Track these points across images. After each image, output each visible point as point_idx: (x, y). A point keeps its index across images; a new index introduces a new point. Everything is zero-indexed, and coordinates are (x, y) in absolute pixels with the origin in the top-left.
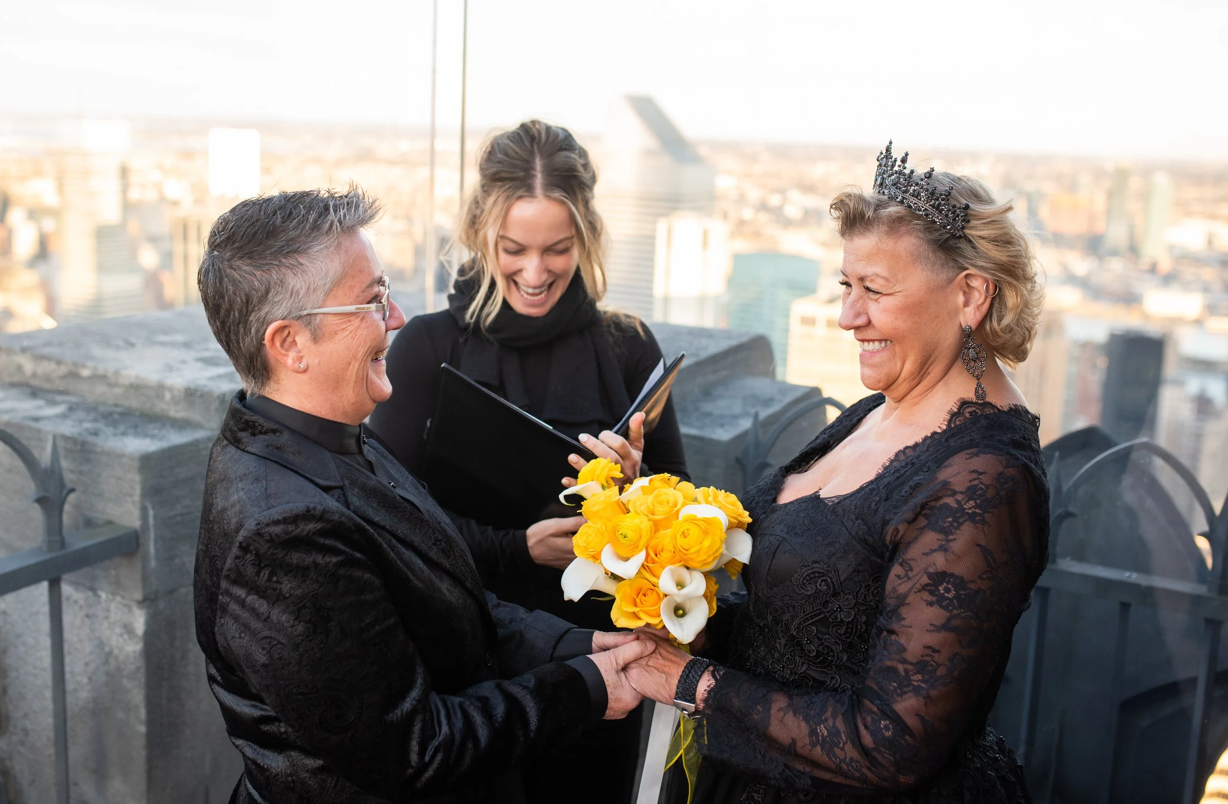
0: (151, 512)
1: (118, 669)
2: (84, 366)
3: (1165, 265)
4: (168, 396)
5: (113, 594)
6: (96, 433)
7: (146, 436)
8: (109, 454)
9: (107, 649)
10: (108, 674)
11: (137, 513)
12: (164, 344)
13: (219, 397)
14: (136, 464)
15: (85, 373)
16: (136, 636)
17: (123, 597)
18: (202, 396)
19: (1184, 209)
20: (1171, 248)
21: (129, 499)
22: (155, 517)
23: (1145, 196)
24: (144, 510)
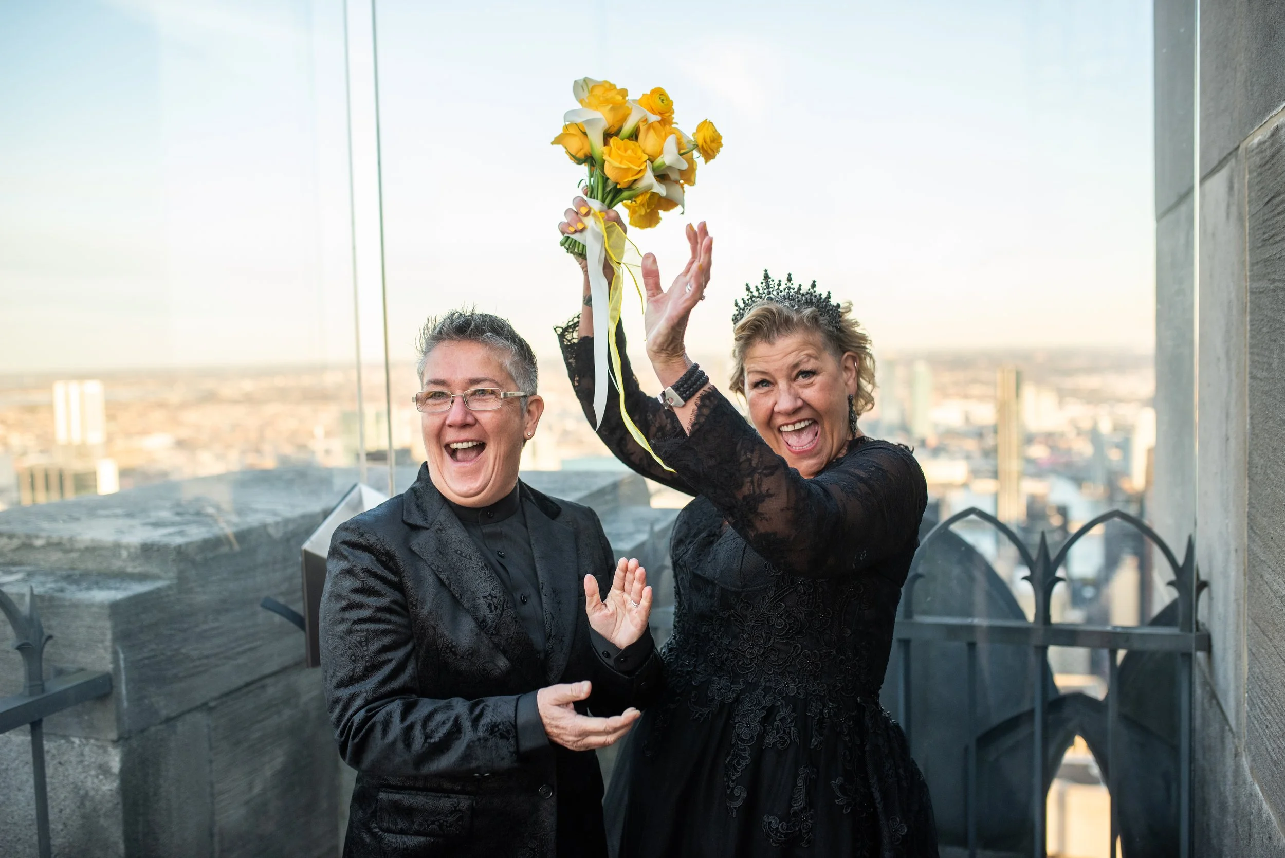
0: (122, 656)
1: (94, 810)
2: (37, 537)
3: (932, 441)
4: (124, 554)
5: (86, 738)
6: (62, 590)
7: (110, 588)
8: (75, 605)
9: (82, 792)
10: (84, 817)
11: (109, 657)
12: (107, 516)
13: (175, 548)
14: (107, 611)
15: (39, 543)
16: (112, 774)
17: (97, 739)
18: (158, 550)
19: (942, 392)
20: (936, 425)
21: (100, 645)
22: (125, 659)
23: (910, 383)
24: (115, 653)
